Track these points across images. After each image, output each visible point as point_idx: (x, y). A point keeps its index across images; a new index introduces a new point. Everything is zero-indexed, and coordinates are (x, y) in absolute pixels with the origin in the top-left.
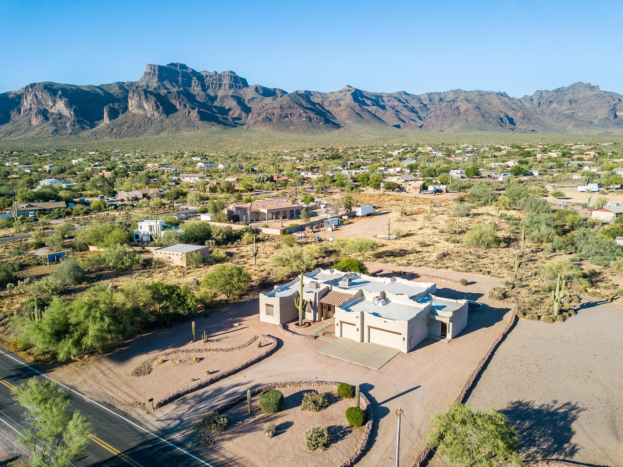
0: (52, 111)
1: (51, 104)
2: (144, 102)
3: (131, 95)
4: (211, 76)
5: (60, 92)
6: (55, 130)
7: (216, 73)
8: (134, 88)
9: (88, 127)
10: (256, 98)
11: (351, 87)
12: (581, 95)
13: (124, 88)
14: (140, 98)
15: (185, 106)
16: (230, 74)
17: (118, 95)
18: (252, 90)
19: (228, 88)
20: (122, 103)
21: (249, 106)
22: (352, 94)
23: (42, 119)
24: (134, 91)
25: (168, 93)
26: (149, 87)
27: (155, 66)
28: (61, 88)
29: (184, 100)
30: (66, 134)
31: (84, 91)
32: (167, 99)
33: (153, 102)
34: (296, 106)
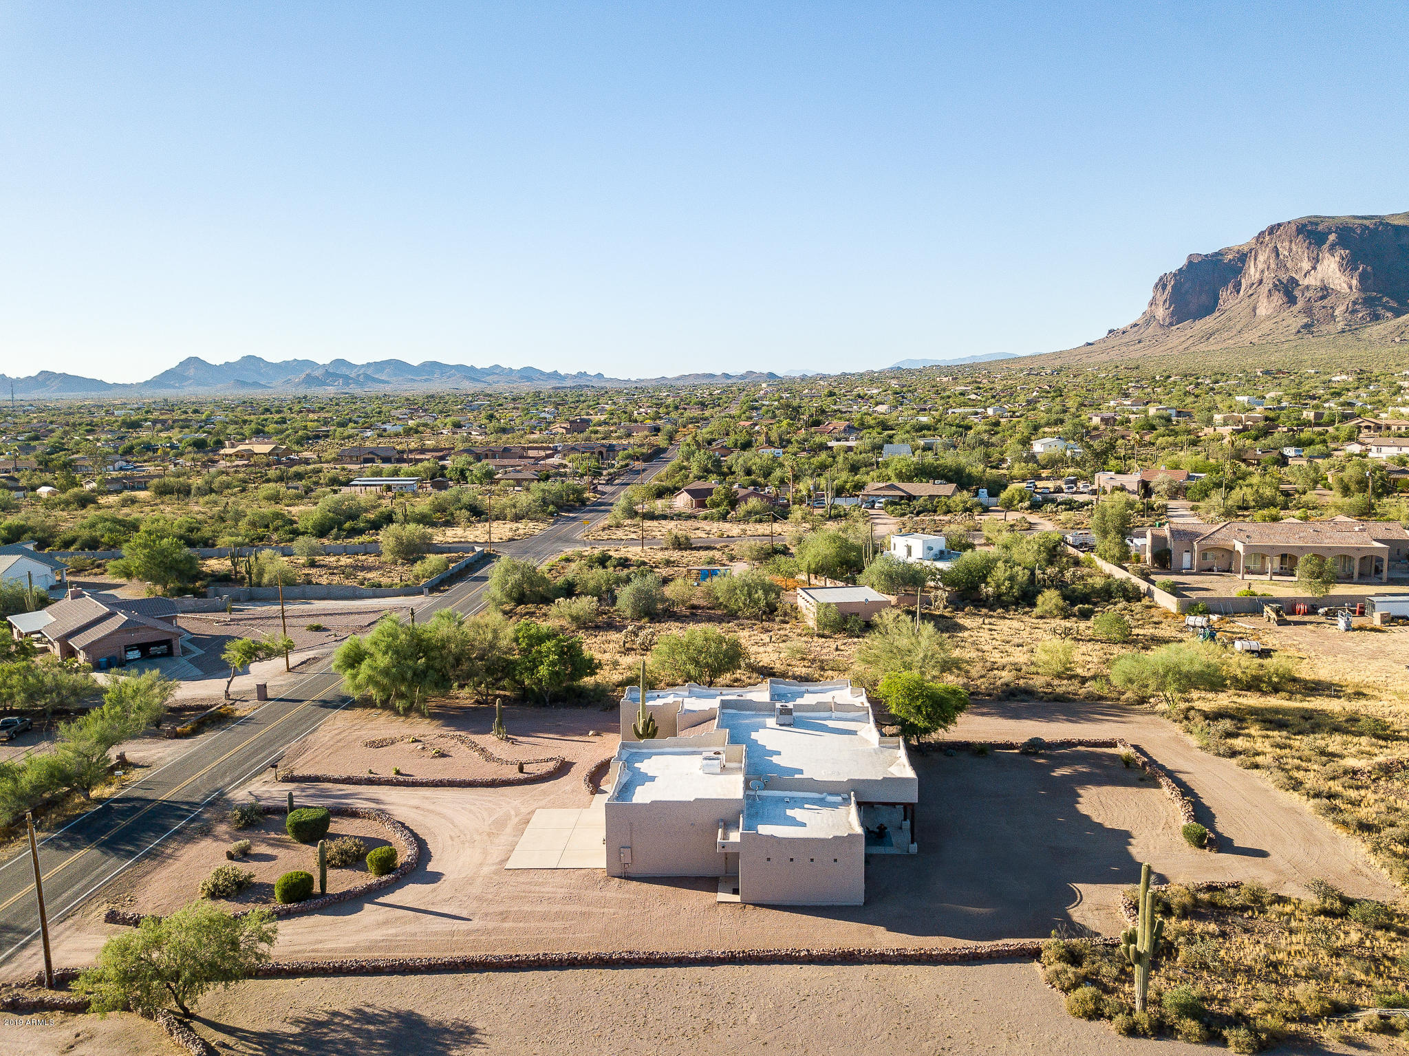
0: (1306, 282)
1: (1306, 265)
5: (1332, 237)
6: (1306, 326)
9: (1389, 314)
23: (1280, 302)
28: (1337, 227)
30: (1329, 333)
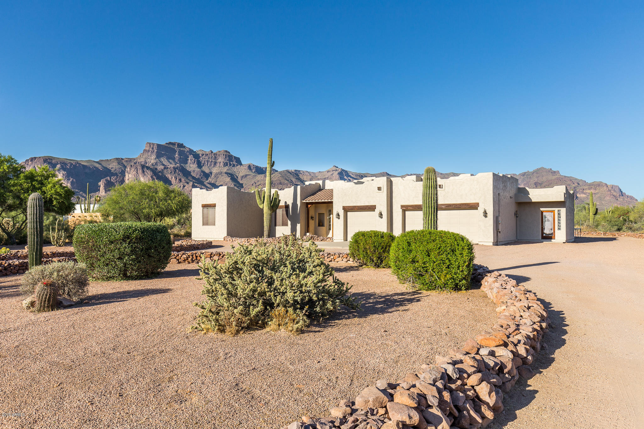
2: (141, 176)
3: (128, 169)
4: (207, 155)
5: (59, 166)
7: (212, 152)
8: (132, 164)
10: (249, 175)
11: (337, 167)
12: (544, 179)
13: (122, 164)
14: (137, 172)
15: (180, 180)
16: (225, 153)
17: (115, 170)
18: (245, 167)
19: (223, 166)
20: (119, 177)
21: (241, 182)
22: (339, 174)
24: (131, 166)
25: (165, 168)
26: (146, 163)
27: (153, 144)
28: (60, 162)
29: (179, 175)
31: (82, 165)
32: (163, 174)
33: (149, 176)
34: (286, 182)
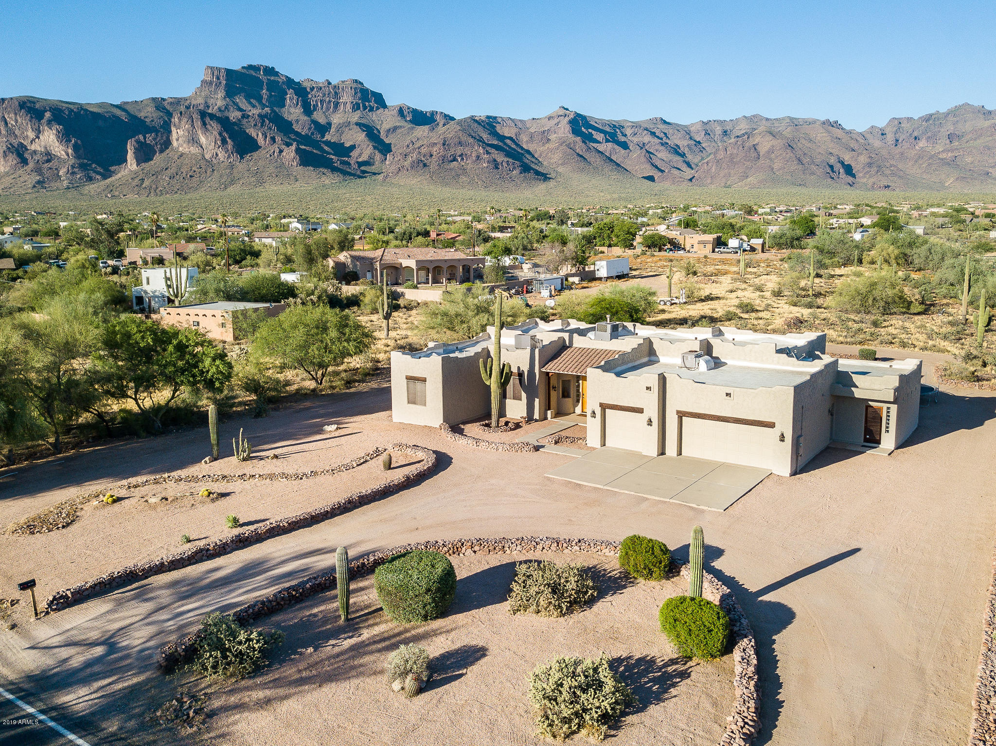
0: (33, 147)
1: (31, 134)
2: (199, 132)
3: (176, 120)
4: (321, 88)
5: (48, 115)
6: (39, 182)
7: (329, 83)
8: (182, 108)
9: (98, 177)
10: (401, 127)
11: (567, 109)
12: (968, 127)
13: (164, 108)
14: (193, 125)
15: (273, 139)
16: (354, 85)
17: (152, 121)
18: (392, 113)
19: (351, 110)
20: (159, 134)
21: (387, 141)
22: (570, 122)
23: (15, 162)
24: (181, 113)
25: (243, 116)
26: (208, 107)
27: (219, 69)
28: (50, 108)
29: (271, 129)
30: (58, 189)
31: (91, 112)
32: (241, 128)
33: (216, 133)
34: (471, 140)
